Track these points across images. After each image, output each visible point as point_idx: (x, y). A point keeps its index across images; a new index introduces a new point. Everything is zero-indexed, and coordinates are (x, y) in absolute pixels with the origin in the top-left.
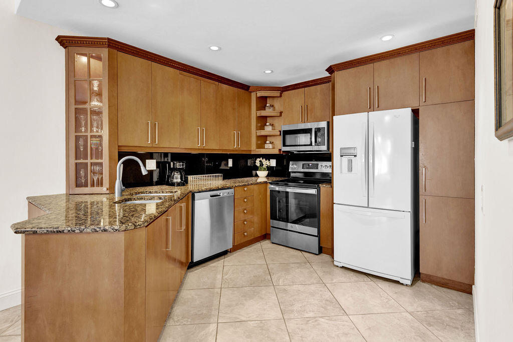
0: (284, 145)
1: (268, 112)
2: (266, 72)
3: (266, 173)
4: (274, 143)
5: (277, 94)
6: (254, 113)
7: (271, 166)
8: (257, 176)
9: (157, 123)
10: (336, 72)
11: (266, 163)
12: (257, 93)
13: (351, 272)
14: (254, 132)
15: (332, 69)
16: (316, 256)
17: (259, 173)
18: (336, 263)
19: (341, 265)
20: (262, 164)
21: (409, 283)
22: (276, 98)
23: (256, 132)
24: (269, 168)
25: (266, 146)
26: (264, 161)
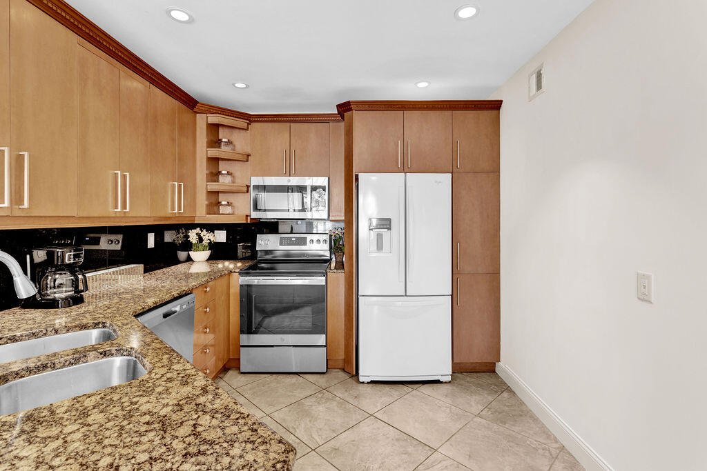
0: (256, 208)
1: (224, 151)
2: (236, 85)
3: (207, 253)
4: (234, 204)
5: (242, 123)
6: (203, 151)
7: (217, 241)
8: (189, 259)
9: (26, 154)
10: (354, 111)
11: (207, 236)
12: (207, 117)
13: (385, 385)
14: (202, 184)
15: (350, 105)
16: (325, 376)
17: (193, 254)
18: (361, 379)
19: (369, 380)
20: (201, 240)
21: (449, 378)
22: (238, 130)
23: (207, 185)
24: (213, 246)
25: (222, 209)
26: (204, 234)
